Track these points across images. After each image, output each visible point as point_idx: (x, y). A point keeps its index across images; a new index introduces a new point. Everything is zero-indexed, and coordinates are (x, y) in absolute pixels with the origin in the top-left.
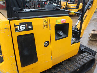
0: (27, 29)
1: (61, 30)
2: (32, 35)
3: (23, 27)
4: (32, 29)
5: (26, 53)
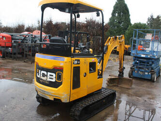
0: (78, 64)
1: (92, 66)
2: (79, 67)
3: (76, 62)
4: (79, 64)
5: (75, 79)
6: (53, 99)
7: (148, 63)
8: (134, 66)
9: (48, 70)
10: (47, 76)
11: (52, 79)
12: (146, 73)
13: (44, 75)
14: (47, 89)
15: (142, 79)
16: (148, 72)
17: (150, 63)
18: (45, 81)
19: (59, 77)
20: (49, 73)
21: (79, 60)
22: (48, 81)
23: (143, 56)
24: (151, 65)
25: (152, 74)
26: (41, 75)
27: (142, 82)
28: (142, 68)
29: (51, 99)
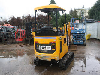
6: (51, 60)
7: (81, 36)
8: (73, 38)
9: (46, 45)
10: (46, 48)
11: (50, 49)
12: (81, 42)
13: (43, 48)
14: (46, 55)
15: (79, 45)
16: (82, 41)
17: (82, 36)
18: (45, 51)
19: (54, 47)
20: (47, 46)
21: (61, 37)
22: (47, 51)
23: (78, 32)
24: (83, 37)
25: (84, 42)
26: (42, 48)
27: (80, 47)
28: (78, 39)
29: (50, 60)
